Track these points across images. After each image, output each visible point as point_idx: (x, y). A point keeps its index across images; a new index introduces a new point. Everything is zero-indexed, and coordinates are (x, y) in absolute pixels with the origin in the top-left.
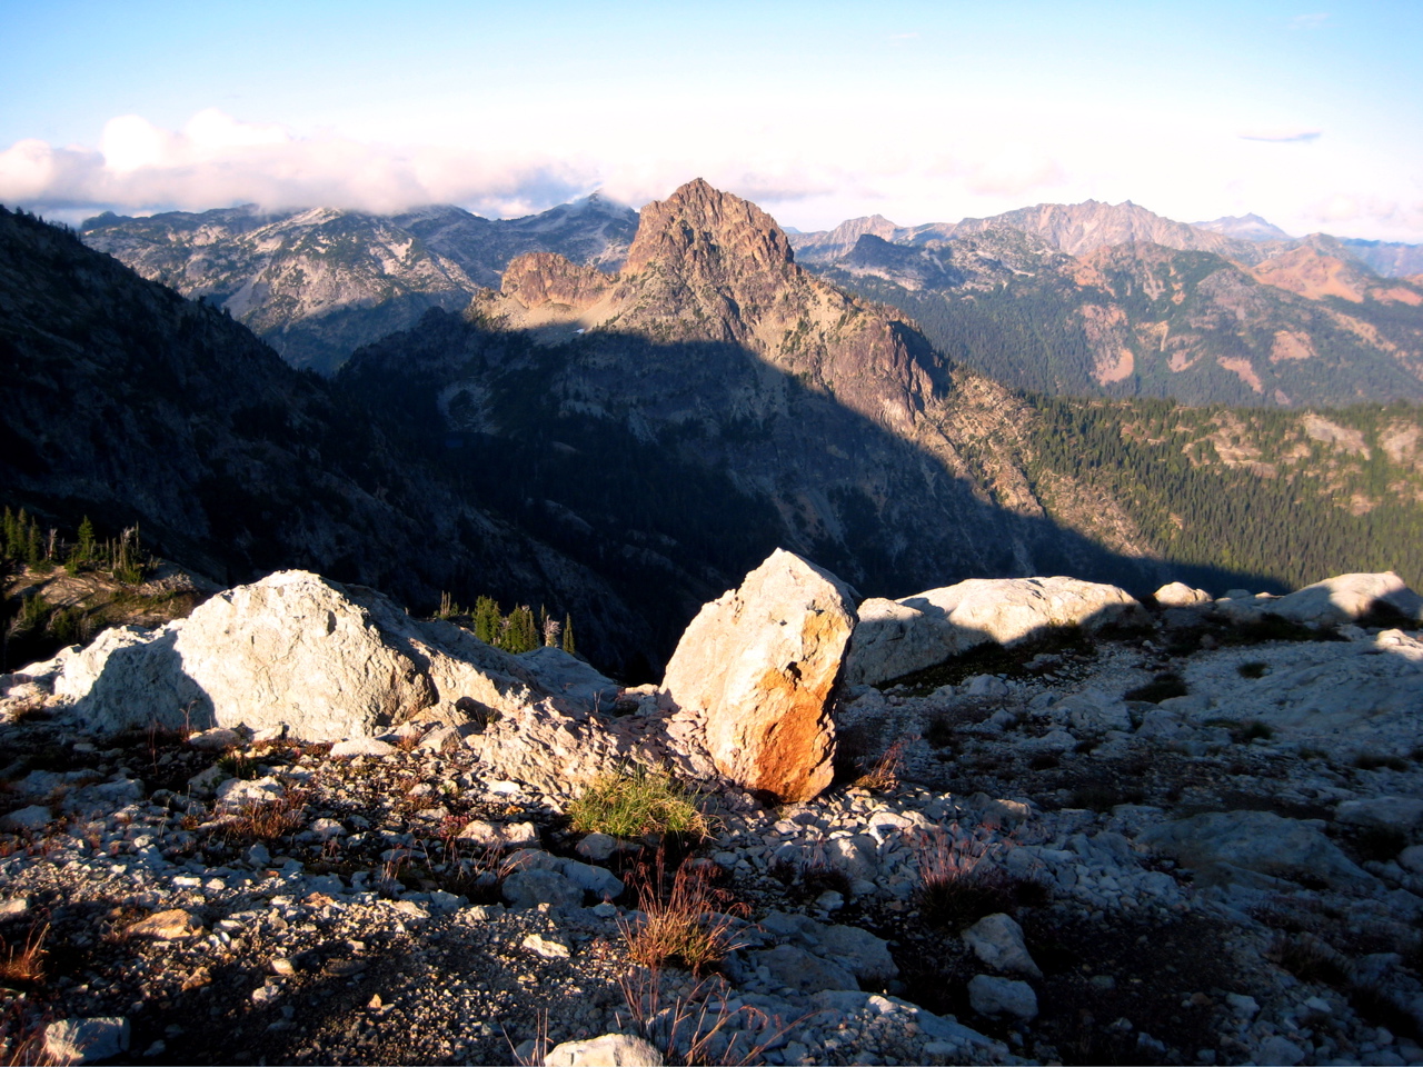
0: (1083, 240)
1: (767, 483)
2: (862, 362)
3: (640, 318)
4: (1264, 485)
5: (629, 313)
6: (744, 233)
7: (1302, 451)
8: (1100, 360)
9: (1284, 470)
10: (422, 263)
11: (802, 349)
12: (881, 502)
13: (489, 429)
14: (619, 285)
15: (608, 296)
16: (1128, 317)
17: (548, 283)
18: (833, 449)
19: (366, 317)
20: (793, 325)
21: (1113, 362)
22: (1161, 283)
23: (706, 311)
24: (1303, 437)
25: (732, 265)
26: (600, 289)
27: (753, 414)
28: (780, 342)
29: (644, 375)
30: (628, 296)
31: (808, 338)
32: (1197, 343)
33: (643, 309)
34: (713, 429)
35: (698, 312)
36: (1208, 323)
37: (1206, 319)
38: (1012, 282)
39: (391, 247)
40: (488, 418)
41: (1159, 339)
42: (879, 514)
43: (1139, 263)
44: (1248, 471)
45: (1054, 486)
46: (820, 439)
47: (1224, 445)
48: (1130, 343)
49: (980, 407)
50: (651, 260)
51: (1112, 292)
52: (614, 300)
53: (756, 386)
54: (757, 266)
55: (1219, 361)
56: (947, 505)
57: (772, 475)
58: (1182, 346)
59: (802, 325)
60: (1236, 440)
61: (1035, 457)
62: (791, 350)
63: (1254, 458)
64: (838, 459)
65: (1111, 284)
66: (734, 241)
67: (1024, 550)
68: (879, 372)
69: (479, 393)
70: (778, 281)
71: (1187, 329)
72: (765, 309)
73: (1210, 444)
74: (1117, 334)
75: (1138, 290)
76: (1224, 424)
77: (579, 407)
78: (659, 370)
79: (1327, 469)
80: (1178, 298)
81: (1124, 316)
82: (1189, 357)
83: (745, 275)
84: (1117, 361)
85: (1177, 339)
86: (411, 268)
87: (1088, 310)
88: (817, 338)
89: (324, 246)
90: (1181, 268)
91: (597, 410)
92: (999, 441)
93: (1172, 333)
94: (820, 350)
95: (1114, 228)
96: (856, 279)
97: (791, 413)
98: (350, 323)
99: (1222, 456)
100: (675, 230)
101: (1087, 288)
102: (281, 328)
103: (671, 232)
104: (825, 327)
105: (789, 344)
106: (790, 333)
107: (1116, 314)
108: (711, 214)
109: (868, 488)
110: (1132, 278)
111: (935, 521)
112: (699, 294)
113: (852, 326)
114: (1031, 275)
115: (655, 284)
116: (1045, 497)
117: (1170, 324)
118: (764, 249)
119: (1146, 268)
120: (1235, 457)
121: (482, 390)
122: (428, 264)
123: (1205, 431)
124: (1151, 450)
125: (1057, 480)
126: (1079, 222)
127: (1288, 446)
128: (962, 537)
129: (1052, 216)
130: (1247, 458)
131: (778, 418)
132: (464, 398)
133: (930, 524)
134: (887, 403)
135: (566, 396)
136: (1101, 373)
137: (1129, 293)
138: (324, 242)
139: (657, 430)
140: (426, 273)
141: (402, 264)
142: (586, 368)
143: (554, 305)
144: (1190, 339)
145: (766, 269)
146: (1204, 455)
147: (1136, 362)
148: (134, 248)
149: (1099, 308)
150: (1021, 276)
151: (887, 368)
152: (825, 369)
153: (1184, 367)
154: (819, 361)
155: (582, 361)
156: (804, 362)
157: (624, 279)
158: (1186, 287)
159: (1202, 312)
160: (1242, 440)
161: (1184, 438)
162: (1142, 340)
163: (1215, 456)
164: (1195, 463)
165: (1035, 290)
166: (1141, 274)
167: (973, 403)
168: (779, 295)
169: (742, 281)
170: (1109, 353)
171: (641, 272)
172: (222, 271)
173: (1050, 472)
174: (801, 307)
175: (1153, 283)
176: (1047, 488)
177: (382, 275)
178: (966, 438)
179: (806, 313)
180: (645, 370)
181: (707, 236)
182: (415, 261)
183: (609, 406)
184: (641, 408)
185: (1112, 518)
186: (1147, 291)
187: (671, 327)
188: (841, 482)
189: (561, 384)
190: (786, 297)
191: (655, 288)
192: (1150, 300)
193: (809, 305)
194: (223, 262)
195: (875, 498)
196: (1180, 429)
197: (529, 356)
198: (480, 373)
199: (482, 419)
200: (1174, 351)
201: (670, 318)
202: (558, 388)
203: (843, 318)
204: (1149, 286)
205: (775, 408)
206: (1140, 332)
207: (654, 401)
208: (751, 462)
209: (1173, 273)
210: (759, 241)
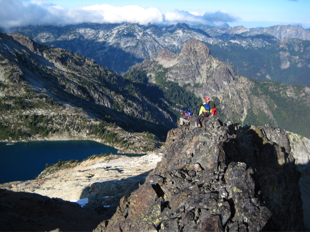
0: (287, 34)
1: (201, 95)
2: (220, 74)
3: (182, 64)
4: (294, 101)
5: (180, 63)
6: (202, 49)
7: (304, 94)
8: (282, 64)
9: (299, 98)
10: (145, 37)
11: (210, 71)
12: (221, 100)
13: (154, 82)
14: (179, 57)
15: (177, 59)
16: (290, 55)
17: (166, 55)
18: (213, 90)
19: (133, 48)
20: (209, 66)
21: (285, 64)
22: (298, 47)
23: (193, 63)
24: (304, 92)
25: (199, 55)
26: (175, 57)
27: (200, 83)
28: (206, 69)
29: (181, 75)
30: (180, 60)
31: (211, 69)
32: (304, 61)
33: (182, 63)
34: (192, 85)
35: (192, 63)
36: (307, 57)
37: (307, 56)
38: (266, 46)
39: (139, 33)
40: (154, 80)
41: (296, 60)
42: (220, 102)
43: (294, 43)
44: (292, 97)
45: (253, 98)
46: (211, 88)
47: (288, 92)
48: (290, 60)
49: (242, 83)
50: (185, 53)
51: (287, 49)
52: (177, 60)
53: (201, 77)
54: (203, 55)
55: (308, 66)
56: (233, 101)
57: (202, 94)
58: (301, 62)
59: (210, 67)
60: (291, 91)
61: (251, 93)
62: (208, 71)
63: (294, 95)
64: (214, 92)
65: (287, 47)
66: (200, 50)
67: (246, 110)
68: (223, 76)
69: (153, 75)
70: (207, 58)
71: (302, 58)
72: (204, 63)
73: (285, 92)
74: (287, 58)
75: (293, 49)
76: (289, 88)
77: (170, 80)
78: (184, 74)
79: (307, 98)
80: (302, 51)
81: (289, 54)
82: (302, 64)
83: (201, 57)
84: (286, 64)
85: (300, 60)
86: (142, 38)
87: (281, 53)
88: (213, 69)
89: (126, 33)
90: (303, 44)
91: (173, 80)
92: (244, 89)
93: (299, 59)
94: (213, 72)
95: (294, 31)
96: (233, 43)
97: (207, 83)
98: (130, 49)
99: (288, 94)
100: (189, 48)
101: (282, 48)
102: (117, 49)
103: (188, 48)
104: (214, 67)
105: (208, 70)
106: (208, 68)
107: (287, 54)
108: (196, 45)
109: (219, 97)
110: (292, 46)
111: (230, 104)
112: (192, 60)
113: (219, 68)
114: (270, 44)
115: (185, 58)
116: (251, 100)
117: (299, 57)
118: (205, 52)
119: (296, 44)
120: (290, 95)
121: (154, 74)
122: (146, 37)
123: (285, 89)
124: (274, 92)
125: (254, 97)
126: (286, 30)
127: (301, 93)
128: (235, 107)
129: (280, 28)
130: (292, 95)
131: (204, 84)
132: (150, 76)
133: (229, 104)
134: (224, 82)
135: (168, 77)
136: (282, 66)
137: (291, 49)
138: (126, 32)
139: (183, 84)
140: (145, 39)
141: (141, 37)
142: (171, 73)
143: (167, 60)
144: (303, 60)
145: (205, 56)
146: (284, 94)
147: (290, 65)
148: (89, 31)
149: (284, 52)
150: (268, 44)
151: (225, 75)
152: (213, 75)
153: (301, 66)
154: (213, 74)
155: (171, 71)
156: (210, 74)
157: (179, 56)
158: (304, 49)
159: (306, 55)
160: (292, 91)
161: (281, 90)
162: (292, 60)
163: (286, 94)
164: (282, 95)
165: (271, 48)
166: (294, 45)
167: (241, 82)
168: (207, 61)
169: (200, 58)
170: (285, 62)
171: (183, 55)
172: (106, 36)
173: (253, 96)
174: (210, 63)
175: (297, 47)
176: (252, 99)
177: (137, 39)
178: (238, 88)
179: (211, 64)
180: (182, 74)
181: (195, 49)
182: (143, 36)
183: (175, 80)
184: (180, 80)
185: (263, 105)
186: (295, 49)
187: (187, 66)
188: (214, 96)
189: (167, 75)
190: (208, 61)
191: (185, 59)
192: (295, 51)
193: (212, 63)
194: (106, 34)
195: (220, 99)
196: (281, 88)
197: (162, 69)
198: (154, 71)
199: (153, 80)
200: (299, 63)
201: (187, 64)
202: (166, 76)
203: (218, 66)
204: (296, 48)
205: (204, 82)
206: (292, 58)
207: (183, 79)
208: (199, 91)
209: (302, 45)
210: (204, 51)
